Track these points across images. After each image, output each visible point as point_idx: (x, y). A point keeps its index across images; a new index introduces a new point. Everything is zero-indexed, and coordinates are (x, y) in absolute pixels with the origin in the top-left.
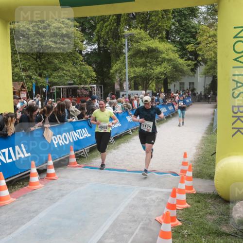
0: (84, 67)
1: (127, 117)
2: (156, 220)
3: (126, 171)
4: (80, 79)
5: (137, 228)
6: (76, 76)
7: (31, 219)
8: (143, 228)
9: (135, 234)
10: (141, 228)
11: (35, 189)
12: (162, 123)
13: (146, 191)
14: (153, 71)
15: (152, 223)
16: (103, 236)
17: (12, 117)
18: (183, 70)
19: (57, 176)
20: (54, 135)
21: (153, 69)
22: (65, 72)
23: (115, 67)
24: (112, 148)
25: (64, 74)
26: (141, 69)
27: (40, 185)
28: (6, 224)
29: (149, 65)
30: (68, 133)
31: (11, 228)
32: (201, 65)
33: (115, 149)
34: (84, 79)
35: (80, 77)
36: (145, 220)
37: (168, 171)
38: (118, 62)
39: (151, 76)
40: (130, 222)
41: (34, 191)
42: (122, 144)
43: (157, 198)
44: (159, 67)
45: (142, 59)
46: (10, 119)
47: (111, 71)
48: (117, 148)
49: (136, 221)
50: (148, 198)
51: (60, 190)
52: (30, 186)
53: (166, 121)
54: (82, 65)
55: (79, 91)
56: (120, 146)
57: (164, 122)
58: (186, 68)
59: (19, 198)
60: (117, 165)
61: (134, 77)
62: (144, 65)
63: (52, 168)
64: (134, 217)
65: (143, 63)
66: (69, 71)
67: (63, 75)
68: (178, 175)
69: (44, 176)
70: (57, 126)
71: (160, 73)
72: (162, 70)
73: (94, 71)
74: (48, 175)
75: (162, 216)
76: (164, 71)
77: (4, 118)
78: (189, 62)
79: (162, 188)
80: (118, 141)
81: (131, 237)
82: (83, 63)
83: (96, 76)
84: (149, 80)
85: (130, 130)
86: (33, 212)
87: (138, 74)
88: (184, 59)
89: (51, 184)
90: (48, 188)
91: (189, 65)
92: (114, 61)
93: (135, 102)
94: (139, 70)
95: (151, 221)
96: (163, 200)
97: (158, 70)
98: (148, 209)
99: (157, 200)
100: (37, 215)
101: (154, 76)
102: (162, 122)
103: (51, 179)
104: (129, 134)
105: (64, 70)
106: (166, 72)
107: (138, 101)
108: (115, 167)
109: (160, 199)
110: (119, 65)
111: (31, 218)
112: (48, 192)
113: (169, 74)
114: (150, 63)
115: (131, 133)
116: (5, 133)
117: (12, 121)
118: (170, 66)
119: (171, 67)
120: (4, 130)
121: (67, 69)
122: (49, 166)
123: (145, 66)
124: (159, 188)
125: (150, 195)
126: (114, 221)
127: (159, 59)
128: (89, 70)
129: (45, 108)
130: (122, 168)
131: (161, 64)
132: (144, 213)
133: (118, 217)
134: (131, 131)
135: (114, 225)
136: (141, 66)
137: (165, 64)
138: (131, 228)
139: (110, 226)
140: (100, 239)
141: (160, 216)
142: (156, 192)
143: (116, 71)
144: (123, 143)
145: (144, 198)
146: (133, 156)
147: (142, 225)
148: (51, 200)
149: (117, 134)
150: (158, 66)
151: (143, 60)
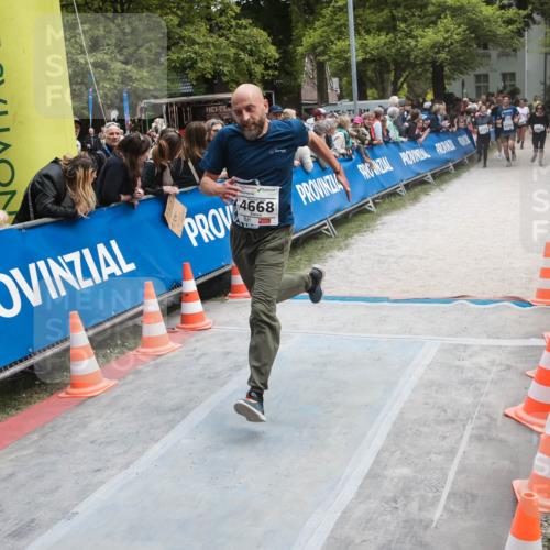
0: (248, 31)
1: (359, 166)
2: (507, 416)
3: (388, 300)
4: (237, 66)
5: (462, 437)
6: (226, 57)
7: (173, 428)
8: (479, 438)
9: (460, 453)
10: (471, 437)
11: (159, 356)
12: (445, 182)
13: (456, 347)
14: (413, 43)
15: (499, 423)
16: (377, 462)
17: (86, 167)
18: (495, 36)
19: (208, 321)
20: (187, 216)
21: (413, 37)
22: (196, 47)
23: (311, 37)
24: (331, 248)
25: (195, 53)
26: (383, 38)
27: (171, 345)
28: (109, 443)
29: (403, 26)
30: (220, 210)
31: (125, 452)
32: (534, 23)
33: (340, 249)
34: (248, 65)
35: (237, 60)
36: (478, 418)
37: (500, 295)
38: (317, 23)
39: (408, 56)
40: (438, 423)
41: (159, 360)
42: (356, 236)
43: (492, 363)
44: (430, 32)
45: (382, 10)
46: (80, 173)
47: (300, 49)
48: (347, 246)
49: (453, 421)
50: (466, 363)
51: (228, 353)
52: (143, 346)
53: (457, 176)
54: (240, 26)
55: (210, 110)
56: (351, 241)
57: (451, 179)
58: (501, 30)
59: (124, 378)
60: (357, 288)
61: (364, 60)
62: (389, 26)
63: (196, 300)
64: (445, 411)
65: (386, 22)
66: (207, 45)
67: (193, 56)
68: (531, 305)
69: (177, 321)
70: (191, 191)
71: (433, 47)
72: (440, 38)
73: (273, 44)
74: (186, 319)
75: (522, 405)
76: (446, 39)
77: (66, 171)
78: (511, 13)
79: (498, 338)
80: (344, 230)
81: (453, 460)
82: (244, 22)
83: (277, 56)
84: (404, 70)
85: (369, 199)
86: (172, 411)
87: (375, 52)
88: (496, 6)
89: (197, 341)
90: (194, 350)
91: (509, 22)
92: (300, 25)
93: (377, 125)
94: (376, 41)
95: (492, 419)
96: (509, 367)
97: (429, 37)
98: (477, 389)
99: (494, 369)
100: (184, 417)
101: (416, 57)
102: (446, 177)
103: (193, 329)
104: (369, 212)
105: (194, 42)
106: (452, 44)
107: (383, 122)
108: (356, 293)
109: (501, 364)
110: (319, 32)
111: (171, 425)
112: (197, 359)
113: (458, 48)
114: (405, 21)
115: (373, 209)
116: (70, 210)
117: (86, 178)
118: (459, 26)
119: (463, 27)
120: (67, 202)
121: (201, 40)
122: (187, 294)
123: (394, 29)
124: (489, 337)
125: (470, 356)
126: (394, 424)
127: (431, 9)
128: (261, 40)
129: (163, 142)
130: (376, 293)
131: (435, 23)
132: (468, 400)
133: (401, 413)
134: (371, 204)
135: (397, 434)
136: (380, 29)
137: (447, 22)
138: (444, 438)
139: (389, 435)
140: (371, 470)
141: (514, 404)
142: (485, 349)
143: (314, 47)
144: (358, 232)
145: (457, 363)
146: (396, 262)
147: (473, 429)
148: (209, 378)
149: (338, 211)
150: (428, 27)
151: (386, 13)
